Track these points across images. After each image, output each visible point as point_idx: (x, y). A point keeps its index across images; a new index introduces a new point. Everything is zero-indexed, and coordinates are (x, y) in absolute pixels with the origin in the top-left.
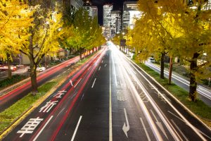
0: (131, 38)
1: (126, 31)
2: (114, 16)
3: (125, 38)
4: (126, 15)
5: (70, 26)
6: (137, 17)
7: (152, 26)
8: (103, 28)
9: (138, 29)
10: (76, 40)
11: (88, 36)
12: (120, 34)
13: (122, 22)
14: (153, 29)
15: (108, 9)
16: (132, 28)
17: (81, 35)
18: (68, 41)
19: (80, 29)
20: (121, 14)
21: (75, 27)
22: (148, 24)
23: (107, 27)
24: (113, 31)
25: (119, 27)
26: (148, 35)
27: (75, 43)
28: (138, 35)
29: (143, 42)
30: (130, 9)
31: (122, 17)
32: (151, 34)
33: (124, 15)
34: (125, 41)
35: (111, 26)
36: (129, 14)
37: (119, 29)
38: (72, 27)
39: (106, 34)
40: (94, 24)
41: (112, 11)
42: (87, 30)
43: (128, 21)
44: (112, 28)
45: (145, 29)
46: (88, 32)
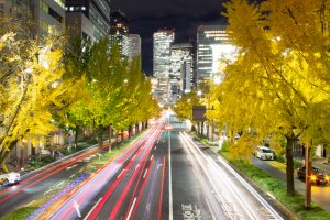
0: (216, 103)
1: (206, 88)
2: (179, 57)
3: (204, 102)
4: (205, 52)
5: (80, 77)
6: (228, 57)
7: (262, 77)
8: (154, 82)
9: (232, 84)
10: (90, 107)
11: (118, 98)
12: (192, 95)
13: (195, 66)
14: (265, 83)
15: (163, 40)
16: (217, 80)
17: (104, 96)
18: (73, 110)
19: (101, 84)
20: (193, 51)
21: (90, 80)
22: (252, 74)
23: (162, 80)
24: (175, 89)
25: (189, 79)
26: (255, 96)
27: (89, 114)
28: (231, 97)
29: (244, 112)
30: (212, 41)
31: (194, 57)
32: (260, 94)
33: (199, 54)
34: (203, 109)
35: (171, 77)
36: (211, 52)
37: (189, 84)
38: (83, 78)
39: (160, 93)
40: (133, 72)
41: (172, 44)
42: (116, 86)
43: (210, 65)
44: (174, 81)
45: (247, 84)
46: (118, 90)
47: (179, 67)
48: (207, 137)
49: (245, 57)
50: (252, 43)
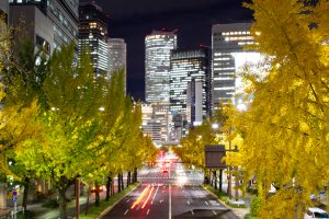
0: (238, 140)
1: (222, 118)
2: (182, 70)
3: (221, 140)
4: (224, 64)
5: (27, 105)
6: (254, 70)
7: (307, 100)
8: (146, 109)
9: (261, 112)
10: (45, 150)
11: (90, 135)
12: (205, 129)
13: (208, 88)
14: (312, 109)
15: (159, 47)
16: (242, 107)
17: (67, 132)
18: (19, 154)
19: (63, 114)
20: (206, 63)
22: (292, 95)
23: (158, 107)
24: (178, 119)
25: (199, 105)
26: (296, 130)
28: (260, 131)
30: (235, 47)
31: (208, 72)
33: (215, 67)
34: (221, 151)
35: (173, 102)
36: (232, 63)
37: (200, 112)
38: (35, 105)
39: (156, 127)
40: (113, 96)
41: (173, 52)
42: (86, 117)
43: (231, 83)
45: (283, 111)
46: (89, 123)
47: (185, 86)
48: (228, 194)
49: (280, 70)
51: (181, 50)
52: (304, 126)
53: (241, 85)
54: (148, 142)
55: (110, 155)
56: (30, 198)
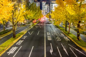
0: (53, 15)
1: (51, 12)
2: (46, 6)
3: (51, 15)
5: (29, 10)
6: (56, 6)
8: (42, 11)
9: (56, 11)
10: (31, 16)
11: (36, 14)
12: (49, 13)
13: (50, 8)
14: (62, 11)
16: (54, 11)
17: (33, 14)
18: (28, 16)
19: (33, 11)
20: (49, 5)
21: (31, 11)
22: (60, 9)
23: (43, 11)
24: (46, 12)
25: (48, 10)
26: (60, 14)
28: (56, 14)
29: (58, 16)
30: (53, 3)
33: (50, 6)
34: (51, 16)
36: (53, 5)
37: (48, 11)
39: (43, 13)
40: (38, 9)
41: (45, 4)
42: (35, 12)
43: (52, 8)
44: (46, 11)
45: (59, 11)
46: (36, 12)
47: (47, 8)
48: (51, 21)
49: (59, 6)
50: (60, 4)
51: (46, 3)
52: (61, 13)
53: (54, 8)
54: (42, 15)
55: (38, 16)
56: (29, 21)
